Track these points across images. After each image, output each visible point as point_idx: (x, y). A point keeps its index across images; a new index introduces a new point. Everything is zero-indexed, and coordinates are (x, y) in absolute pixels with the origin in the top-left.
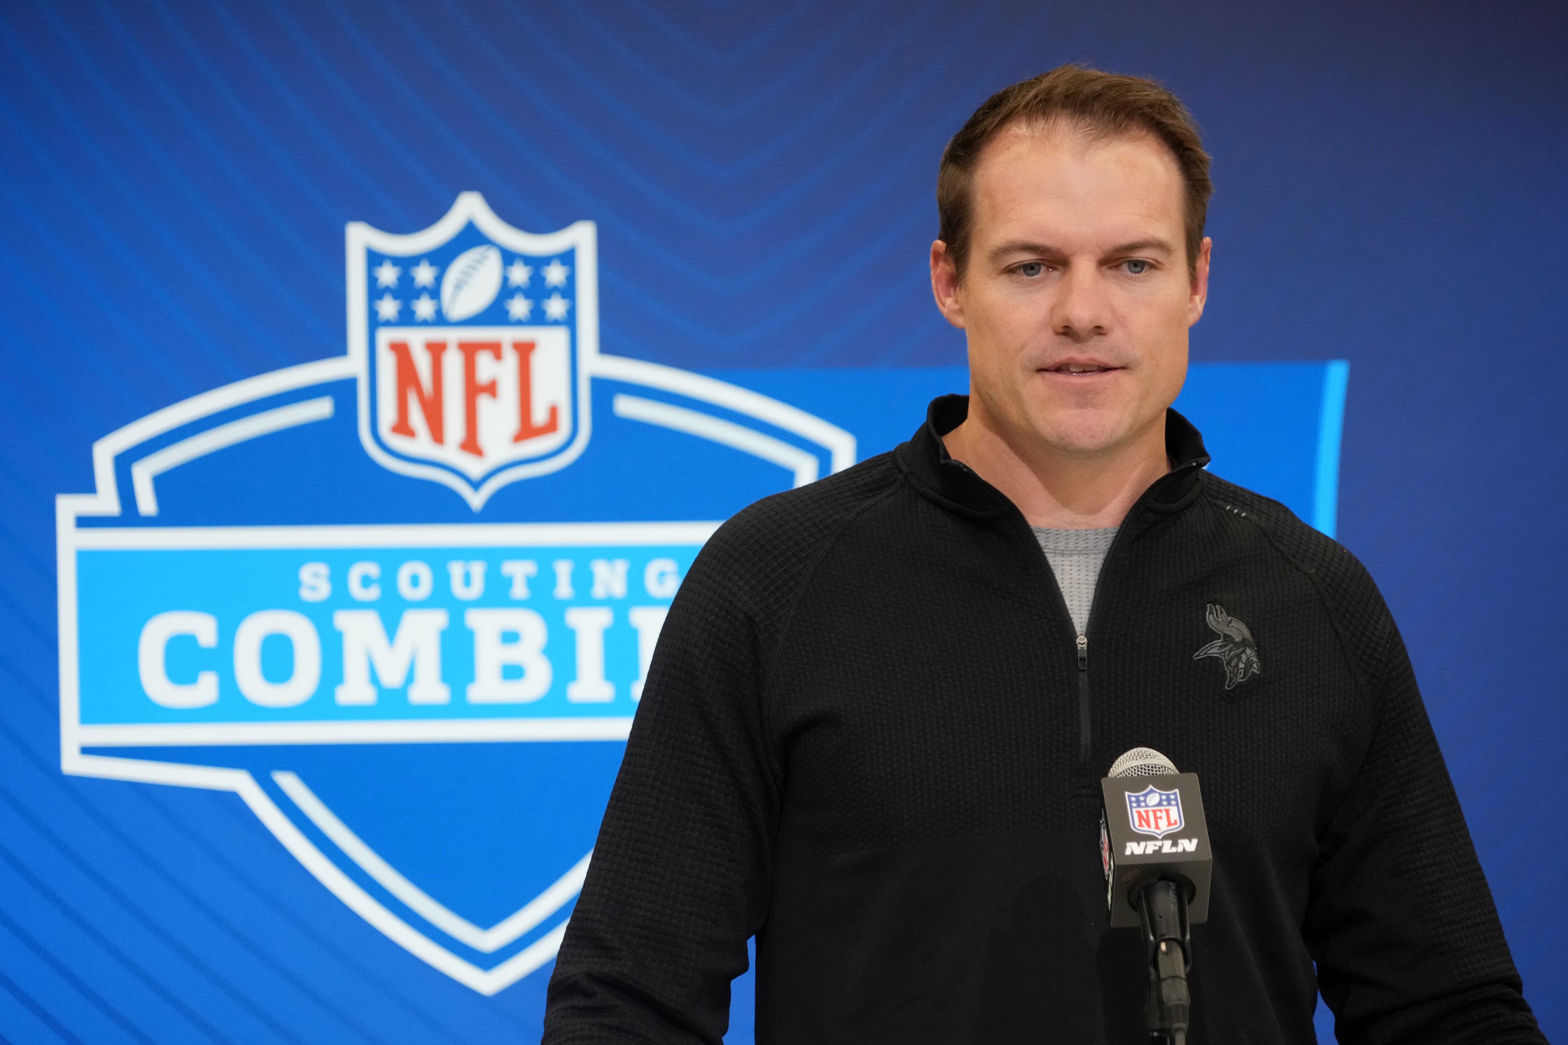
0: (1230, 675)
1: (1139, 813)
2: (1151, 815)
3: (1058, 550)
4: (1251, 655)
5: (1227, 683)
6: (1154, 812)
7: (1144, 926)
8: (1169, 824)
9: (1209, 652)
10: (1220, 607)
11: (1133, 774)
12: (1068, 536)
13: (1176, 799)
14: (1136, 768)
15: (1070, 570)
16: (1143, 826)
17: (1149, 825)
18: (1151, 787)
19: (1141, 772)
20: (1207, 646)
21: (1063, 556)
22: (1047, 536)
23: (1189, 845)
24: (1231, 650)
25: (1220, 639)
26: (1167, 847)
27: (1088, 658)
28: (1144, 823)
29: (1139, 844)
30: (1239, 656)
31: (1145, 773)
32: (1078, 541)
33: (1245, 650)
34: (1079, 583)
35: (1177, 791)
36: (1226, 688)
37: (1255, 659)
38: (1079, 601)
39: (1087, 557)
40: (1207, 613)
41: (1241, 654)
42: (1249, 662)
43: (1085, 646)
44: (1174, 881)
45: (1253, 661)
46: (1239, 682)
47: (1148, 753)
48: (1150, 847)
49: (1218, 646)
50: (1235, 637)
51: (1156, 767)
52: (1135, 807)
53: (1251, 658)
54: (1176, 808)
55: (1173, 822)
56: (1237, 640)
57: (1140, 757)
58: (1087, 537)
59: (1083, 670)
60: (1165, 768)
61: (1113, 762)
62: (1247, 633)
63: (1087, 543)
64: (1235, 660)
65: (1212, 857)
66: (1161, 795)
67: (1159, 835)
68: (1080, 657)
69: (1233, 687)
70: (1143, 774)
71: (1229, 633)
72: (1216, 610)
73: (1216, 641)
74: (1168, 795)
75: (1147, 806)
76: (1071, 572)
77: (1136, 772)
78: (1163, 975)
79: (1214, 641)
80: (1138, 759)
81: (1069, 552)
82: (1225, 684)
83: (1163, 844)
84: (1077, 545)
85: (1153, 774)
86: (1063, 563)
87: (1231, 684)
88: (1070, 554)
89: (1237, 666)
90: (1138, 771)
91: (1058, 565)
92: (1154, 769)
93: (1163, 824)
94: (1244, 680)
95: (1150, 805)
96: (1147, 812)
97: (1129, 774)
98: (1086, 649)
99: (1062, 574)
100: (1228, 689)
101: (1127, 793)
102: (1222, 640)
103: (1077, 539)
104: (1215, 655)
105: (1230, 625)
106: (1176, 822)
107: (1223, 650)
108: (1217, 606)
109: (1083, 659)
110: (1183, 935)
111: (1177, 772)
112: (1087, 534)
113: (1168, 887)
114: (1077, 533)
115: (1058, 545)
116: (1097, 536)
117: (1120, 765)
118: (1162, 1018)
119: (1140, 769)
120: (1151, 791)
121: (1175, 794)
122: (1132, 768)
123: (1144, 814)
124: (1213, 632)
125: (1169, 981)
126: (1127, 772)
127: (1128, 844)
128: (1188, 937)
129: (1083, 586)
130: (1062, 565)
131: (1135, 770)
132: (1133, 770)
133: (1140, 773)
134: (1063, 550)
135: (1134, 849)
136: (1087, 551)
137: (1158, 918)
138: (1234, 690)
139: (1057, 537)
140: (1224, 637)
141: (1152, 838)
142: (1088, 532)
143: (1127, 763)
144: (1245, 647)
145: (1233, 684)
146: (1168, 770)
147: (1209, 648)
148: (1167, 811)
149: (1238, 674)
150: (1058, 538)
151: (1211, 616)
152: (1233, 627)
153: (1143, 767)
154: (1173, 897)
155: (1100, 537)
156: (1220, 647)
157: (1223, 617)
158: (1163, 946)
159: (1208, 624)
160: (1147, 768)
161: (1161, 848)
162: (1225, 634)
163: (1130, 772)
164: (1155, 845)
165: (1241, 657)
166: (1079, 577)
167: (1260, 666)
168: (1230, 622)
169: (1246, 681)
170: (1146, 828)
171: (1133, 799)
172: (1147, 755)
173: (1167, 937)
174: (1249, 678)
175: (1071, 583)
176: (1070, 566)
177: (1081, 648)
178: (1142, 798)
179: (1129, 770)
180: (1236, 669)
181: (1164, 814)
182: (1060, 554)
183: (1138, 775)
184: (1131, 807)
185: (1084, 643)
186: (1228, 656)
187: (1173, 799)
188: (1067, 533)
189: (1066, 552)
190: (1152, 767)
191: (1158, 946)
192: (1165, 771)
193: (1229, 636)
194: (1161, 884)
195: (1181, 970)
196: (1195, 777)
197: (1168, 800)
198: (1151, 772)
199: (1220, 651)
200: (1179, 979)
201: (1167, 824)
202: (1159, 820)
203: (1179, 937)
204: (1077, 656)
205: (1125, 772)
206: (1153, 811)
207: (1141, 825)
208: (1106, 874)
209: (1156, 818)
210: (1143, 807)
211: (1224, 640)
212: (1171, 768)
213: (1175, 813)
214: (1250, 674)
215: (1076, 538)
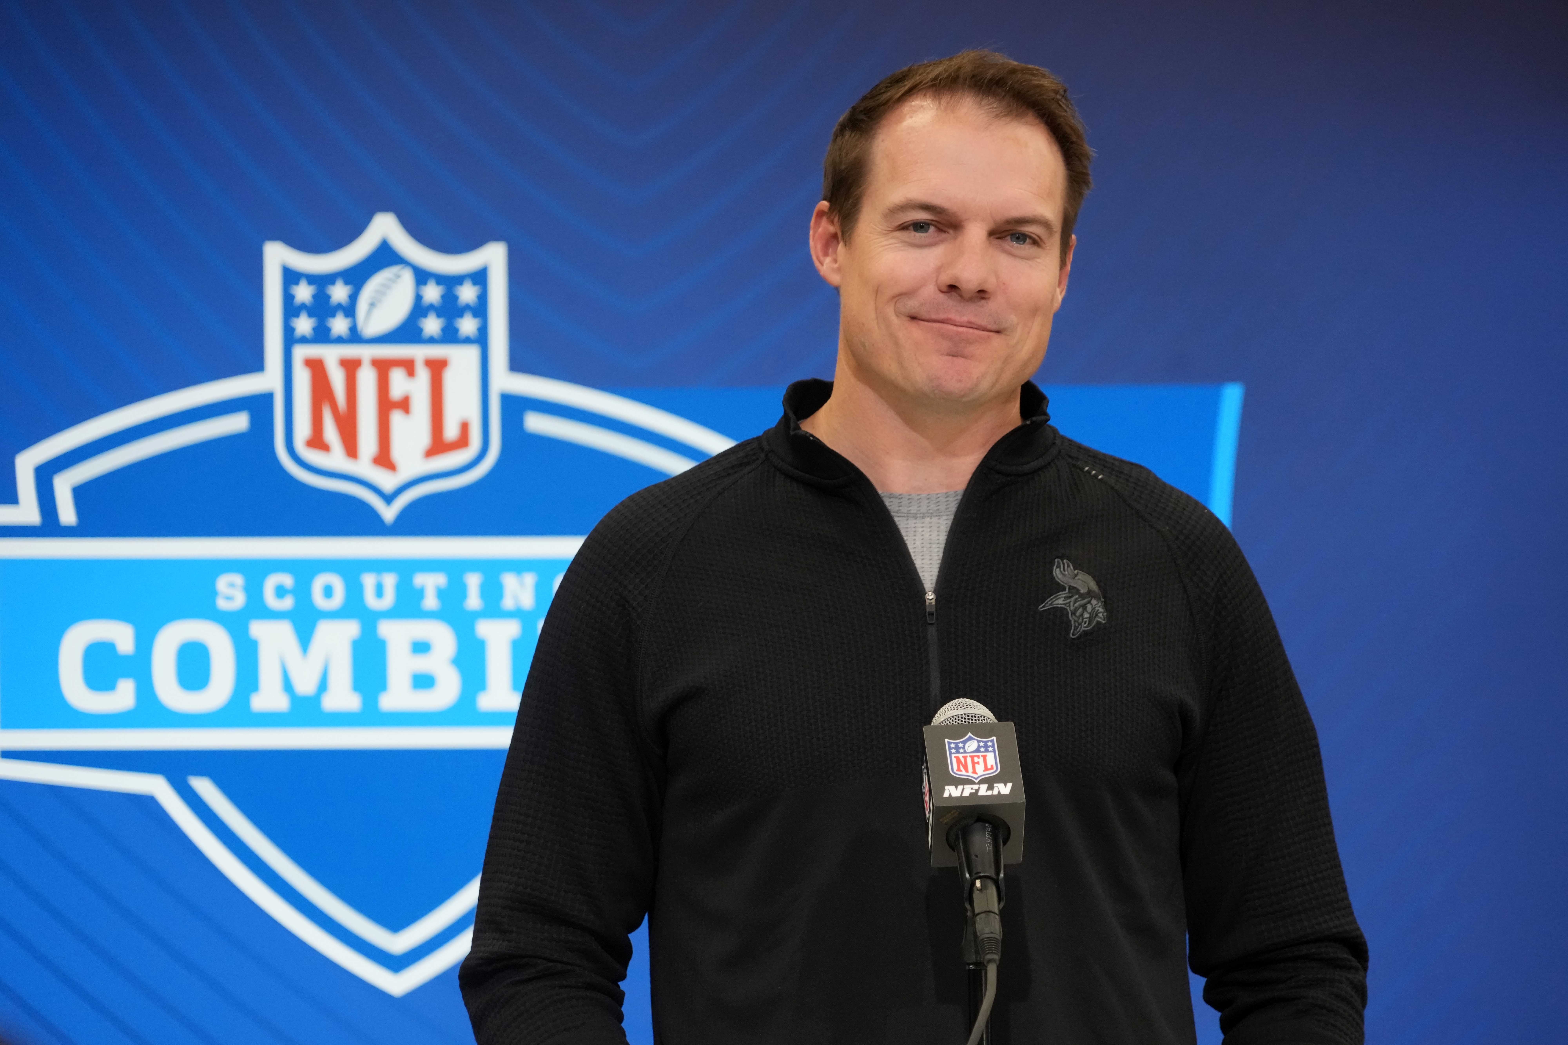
0: (1075, 624)
1: (958, 759)
2: (969, 760)
3: (911, 513)
4: (1096, 606)
5: (1072, 631)
6: (972, 757)
7: (961, 864)
8: (986, 769)
9: (1054, 603)
10: (1068, 561)
11: (954, 723)
12: (920, 500)
13: (993, 746)
14: (957, 717)
15: (923, 531)
16: (961, 771)
17: (967, 771)
18: (970, 734)
19: (962, 721)
20: (1052, 597)
21: (916, 518)
22: (900, 501)
23: (1004, 789)
24: (1075, 602)
25: (1065, 590)
26: (983, 790)
27: (936, 612)
28: (962, 768)
29: (956, 788)
30: (1084, 607)
31: (965, 722)
32: (930, 504)
33: (1091, 600)
34: (930, 543)
35: (994, 738)
36: (1071, 636)
37: (1101, 610)
38: (930, 560)
39: (938, 519)
40: (1055, 567)
41: (1087, 604)
42: (1094, 612)
43: (933, 602)
44: (990, 823)
45: (1099, 611)
46: (1084, 631)
47: (968, 703)
48: (968, 791)
49: (1062, 597)
50: (1080, 589)
51: (975, 717)
52: (954, 753)
53: (1097, 609)
54: (992, 754)
55: (989, 767)
56: (1082, 592)
57: (961, 707)
58: (938, 500)
59: (932, 624)
60: (984, 717)
61: (936, 712)
62: (1093, 586)
63: (939, 505)
64: (1080, 610)
65: (1025, 800)
66: (979, 742)
67: (976, 779)
68: (928, 612)
69: (1077, 635)
70: (963, 723)
71: (1075, 586)
72: (1064, 564)
73: (1061, 593)
74: (986, 742)
75: (965, 752)
76: (923, 533)
77: (957, 721)
78: (977, 911)
79: (1059, 592)
80: (959, 709)
81: (921, 515)
82: (1070, 633)
83: (979, 788)
84: (929, 508)
85: (972, 723)
86: (916, 525)
87: (1076, 632)
88: (923, 517)
89: (1082, 615)
90: (959, 720)
91: (911, 527)
92: (974, 719)
93: (980, 769)
94: (1089, 628)
95: (968, 751)
96: (965, 758)
97: (950, 722)
98: (934, 603)
99: (915, 536)
100: (1073, 637)
101: (946, 740)
102: (1067, 592)
103: (929, 503)
104: (1060, 606)
105: (1076, 578)
106: (992, 767)
107: (1068, 601)
108: (1065, 561)
109: (931, 614)
110: (998, 874)
111: (996, 721)
112: (939, 497)
113: (985, 828)
114: (929, 496)
115: (910, 508)
116: (947, 499)
117: (941, 715)
118: (977, 952)
119: (960, 718)
120: (970, 739)
121: (992, 741)
122: (953, 717)
123: (962, 760)
124: (1058, 584)
125: (983, 916)
126: (948, 721)
127: (946, 787)
128: (1002, 875)
129: (934, 546)
130: (915, 527)
131: (956, 719)
132: (954, 719)
133: (960, 722)
134: (916, 514)
135: (952, 791)
136: (939, 513)
137: (974, 857)
138: (1079, 637)
139: (909, 501)
140: (1069, 589)
141: (968, 782)
142: (939, 495)
143: (949, 712)
144: (1090, 599)
145: (1078, 632)
146: (987, 720)
147: (1054, 600)
148: (985, 757)
149: (1083, 624)
150: (911, 503)
151: (1058, 569)
152: (1079, 579)
153: (963, 716)
154: (989, 838)
155: (951, 499)
156: (1065, 597)
157: (1070, 570)
158: (978, 883)
159: (1054, 577)
160: (967, 717)
161: (977, 791)
162: (1070, 587)
163: (951, 721)
164: (972, 789)
165: (1086, 607)
166: (930, 537)
167: (1107, 615)
168: (1076, 575)
169: (1091, 629)
170: (964, 773)
171: (953, 746)
172: (967, 705)
173: (981, 874)
174: (1094, 627)
175: (922, 543)
176: (923, 527)
177: (929, 603)
178: (961, 745)
179: (950, 719)
180: (1081, 618)
181: (981, 760)
182: (913, 517)
183: (958, 723)
184: (951, 753)
185: (932, 599)
186: (1073, 606)
187: (990, 746)
188: (919, 497)
189: (918, 515)
190: (972, 716)
191: (973, 884)
192: (984, 720)
193: (1074, 588)
194: (978, 825)
195: (995, 905)
196: (1012, 725)
197: (986, 747)
198: (971, 721)
199: (1065, 602)
200: (993, 914)
201: (984, 769)
202: (976, 766)
203: (993, 875)
204: (926, 611)
205: (946, 721)
206: (970, 756)
207: (959, 770)
208: (927, 816)
209: (974, 763)
210: (962, 753)
211: (1069, 592)
212: (989, 717)
213: (991, 759)
214: (1094, 623)
215: (927, 501)
